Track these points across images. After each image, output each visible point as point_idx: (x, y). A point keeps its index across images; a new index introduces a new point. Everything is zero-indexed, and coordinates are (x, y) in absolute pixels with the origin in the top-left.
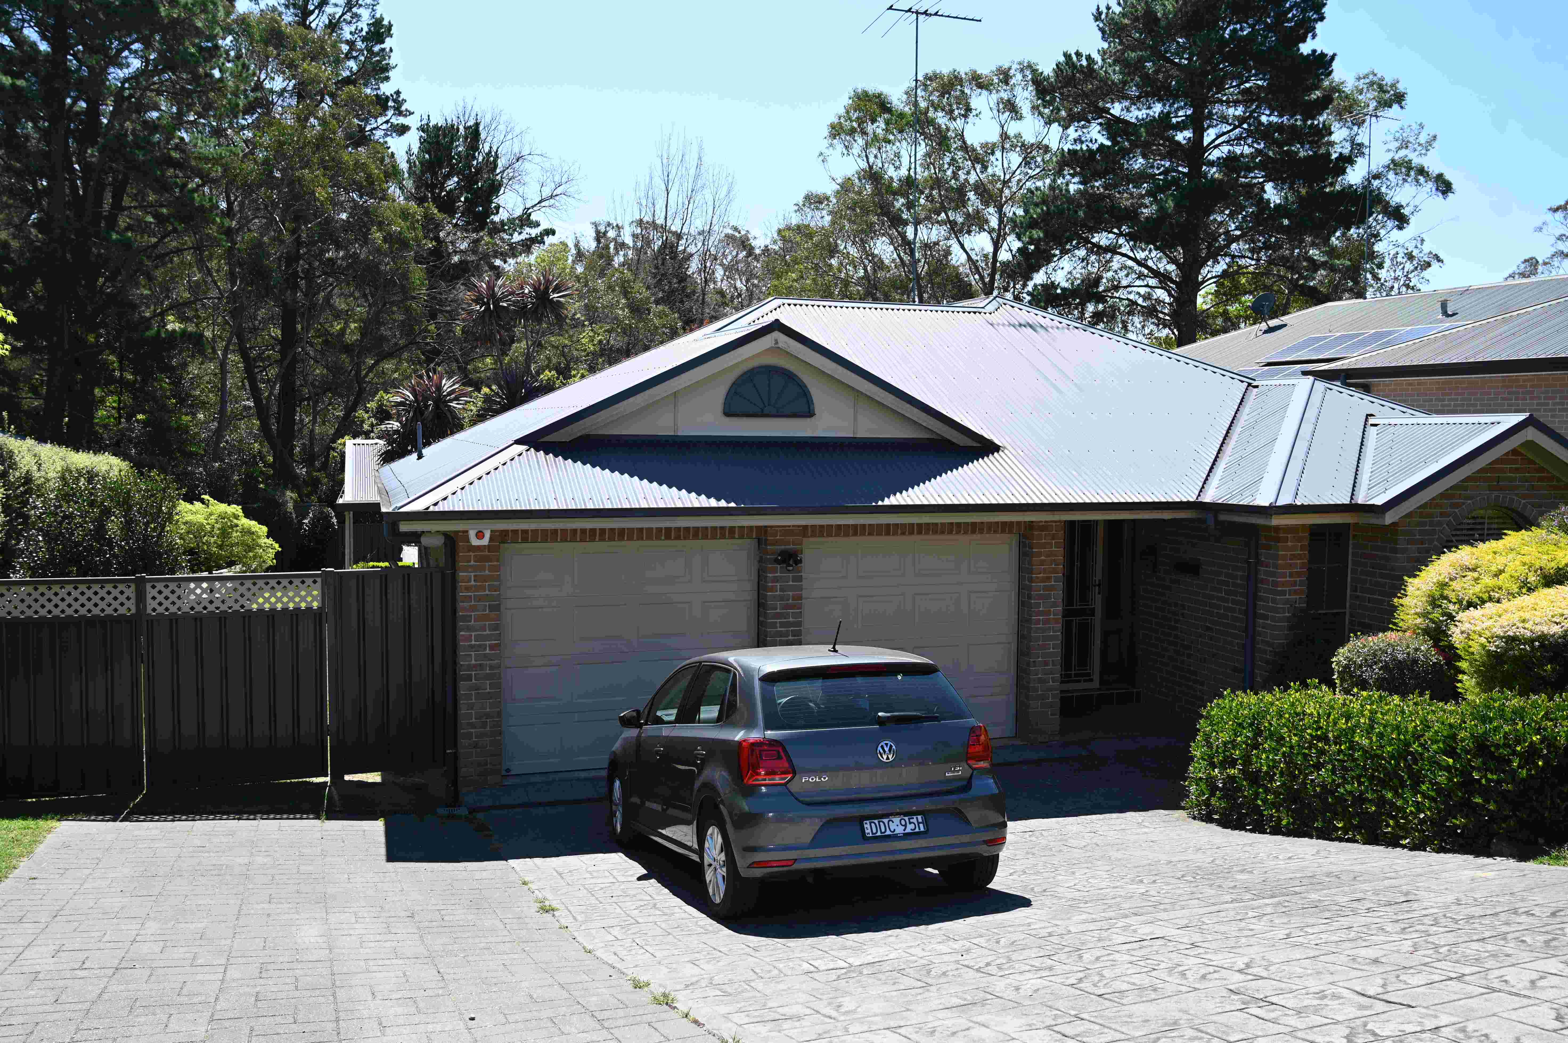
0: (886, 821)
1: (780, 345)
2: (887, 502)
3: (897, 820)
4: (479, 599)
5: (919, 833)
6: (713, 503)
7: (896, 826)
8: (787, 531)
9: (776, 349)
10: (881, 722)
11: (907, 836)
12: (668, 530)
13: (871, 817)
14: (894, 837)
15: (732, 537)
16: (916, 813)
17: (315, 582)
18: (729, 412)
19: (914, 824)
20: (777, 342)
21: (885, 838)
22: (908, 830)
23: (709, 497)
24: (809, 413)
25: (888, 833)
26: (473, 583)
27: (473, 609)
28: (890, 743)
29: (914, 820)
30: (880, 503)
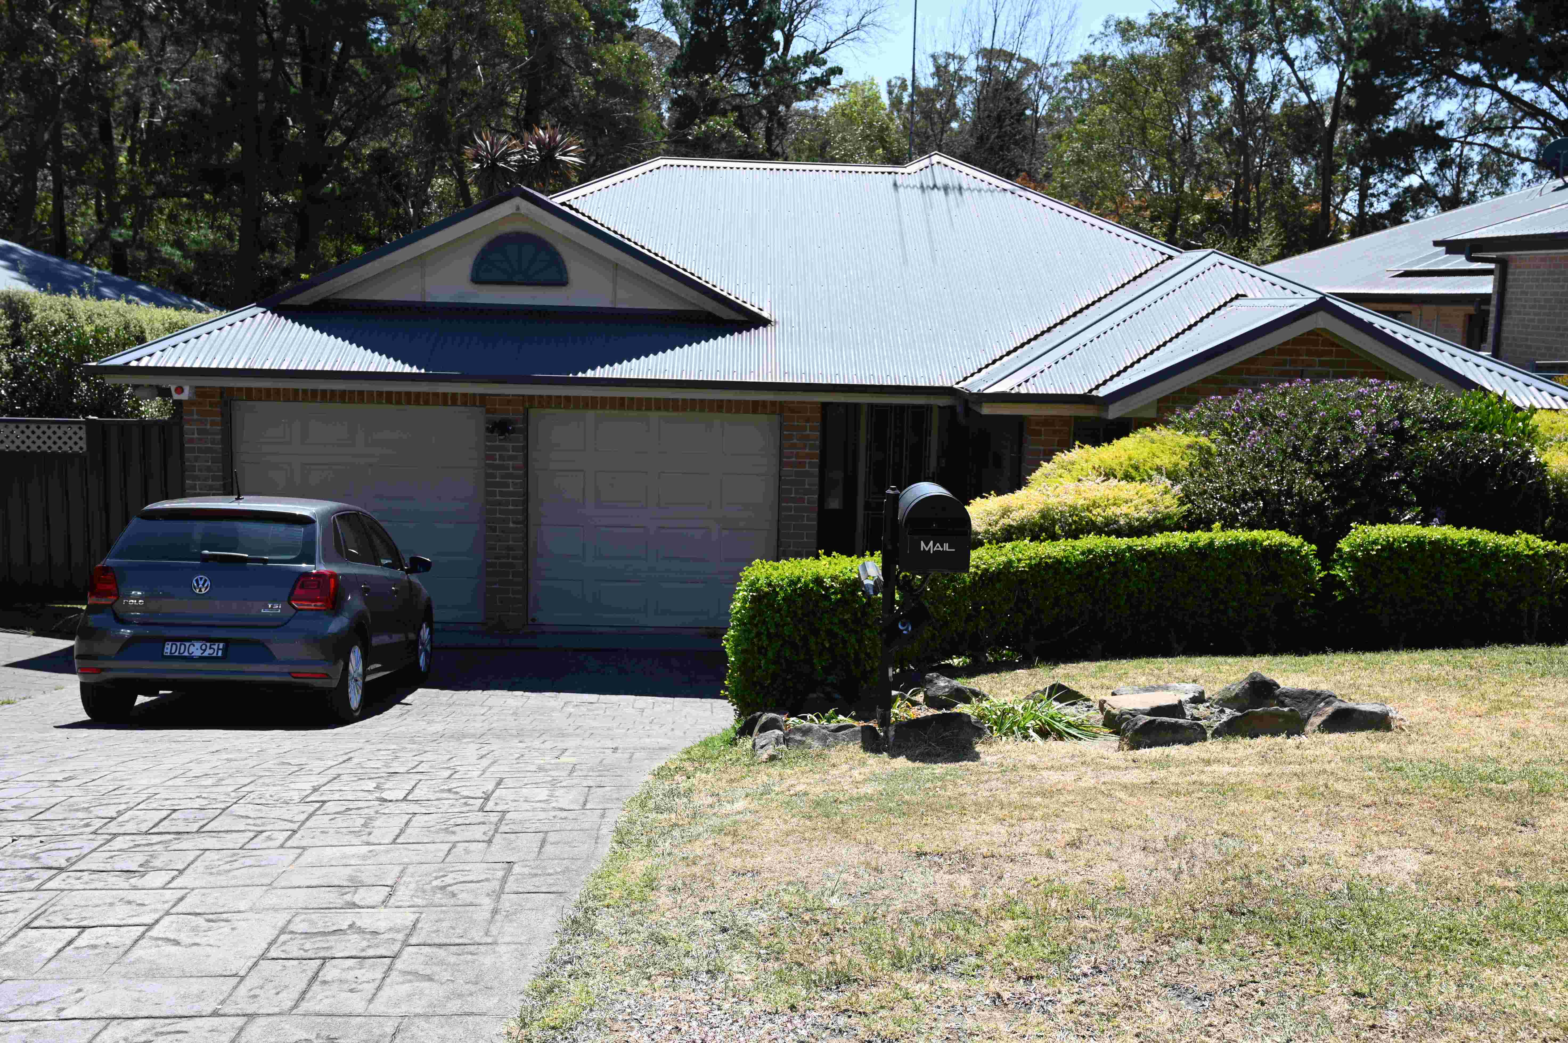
0: (187, 644)
1: (522, 211)
2: (590, 374)
3: (198, 645)
4: (200, 450)
5: (217, 658)
6: (407, 369)
7: (196, 649)
8: (508, 400)
9: (517, 214)
10: (206, 558)
11: (201, 659)
12: (389, 394)
13: (174, 640)
14: (190, 659)
15: (454, 403)
16: (219, 640)
17: (80, 428)
18: (477, 279)
19: (216, 650)
20: (518, 208)
21: (182, 658)
22: (206, 654)
23: (403, 363)
24: (561, 281)
25: (186, 654)
26: (196, 436)
27: (196, 459)
28: (204, 577)
29: (216, 647)
30: (580, 375)
